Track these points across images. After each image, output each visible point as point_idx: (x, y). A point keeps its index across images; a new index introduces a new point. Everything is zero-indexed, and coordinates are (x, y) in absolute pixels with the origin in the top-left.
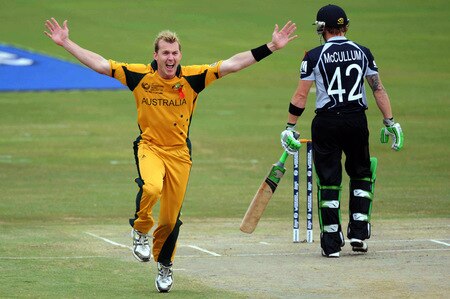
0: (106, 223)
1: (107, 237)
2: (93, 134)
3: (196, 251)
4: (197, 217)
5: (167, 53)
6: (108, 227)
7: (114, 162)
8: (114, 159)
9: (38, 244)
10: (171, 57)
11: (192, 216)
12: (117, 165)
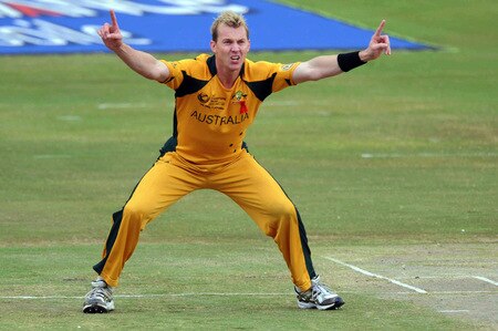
0: (355, 243)
1: (356, 264)
2: (335, 115)
3: (485, 284)
4: (488, 234)
5: (229, 42)
6: (358, 249)
7: (366, 156)
8: (365, 152)
9: (255, 273)
10: (236, 47)
11: (479, 234)
12: (371, 160)
